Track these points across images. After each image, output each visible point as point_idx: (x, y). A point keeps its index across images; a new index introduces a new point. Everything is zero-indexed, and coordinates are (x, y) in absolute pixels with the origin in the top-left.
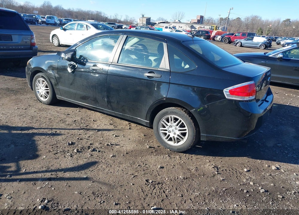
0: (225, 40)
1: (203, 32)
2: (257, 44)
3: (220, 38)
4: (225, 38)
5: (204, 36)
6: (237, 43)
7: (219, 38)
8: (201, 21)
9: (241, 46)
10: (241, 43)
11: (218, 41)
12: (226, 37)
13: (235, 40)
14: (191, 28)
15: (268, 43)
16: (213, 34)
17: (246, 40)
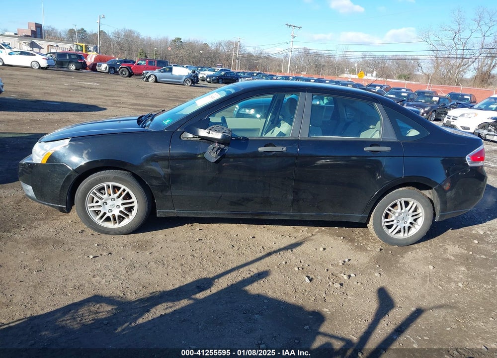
0: (123, 71)
1: (73, 57)
2: (180, 77)
3: (106, 67)
4: (121, 68)
5: (76, 62)
6: (149, 77)
7: (104, 67)
8: (39, 32)
9: (156, 81)
10: (155, 76)
11: (104, 72)
12: (122, 66)
13: (144, 72)
14: (31, 47)
15: (194, 76)
16: (90, 60)
17: (162, 72)
